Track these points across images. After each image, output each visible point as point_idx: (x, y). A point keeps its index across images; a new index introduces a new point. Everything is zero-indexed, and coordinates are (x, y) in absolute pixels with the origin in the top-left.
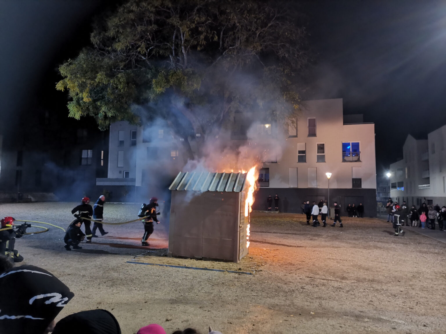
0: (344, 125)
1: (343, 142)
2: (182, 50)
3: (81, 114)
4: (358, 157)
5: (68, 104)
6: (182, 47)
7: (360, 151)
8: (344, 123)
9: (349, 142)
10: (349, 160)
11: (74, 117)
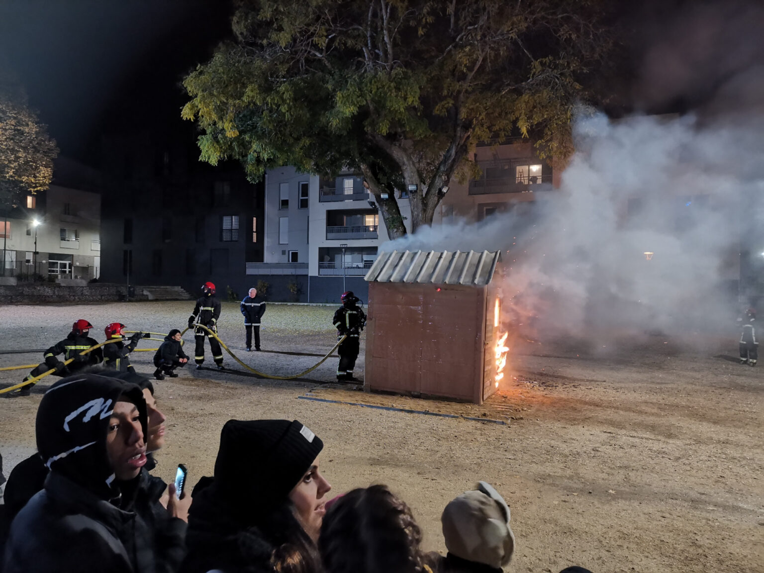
2: (383, 38)
3: (220, 156)
5: (198, 140)
6: (384, 31)
11: (208, 161)
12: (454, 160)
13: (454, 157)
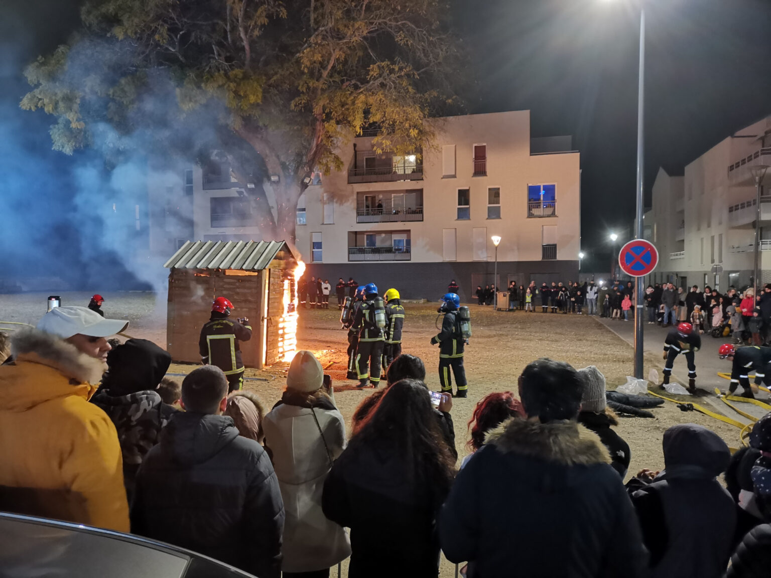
0: (532, 156)
1: (529, 185)
3: (75, 146)
4: (553, 208)
5: (50, 129)
6: (240, 28)
7: (556, 198)
8: (531, 152)
9: (539, 184)
10: (539, 214)
11: (62, 150)
12: (315, 153)
13: (315, 149)
